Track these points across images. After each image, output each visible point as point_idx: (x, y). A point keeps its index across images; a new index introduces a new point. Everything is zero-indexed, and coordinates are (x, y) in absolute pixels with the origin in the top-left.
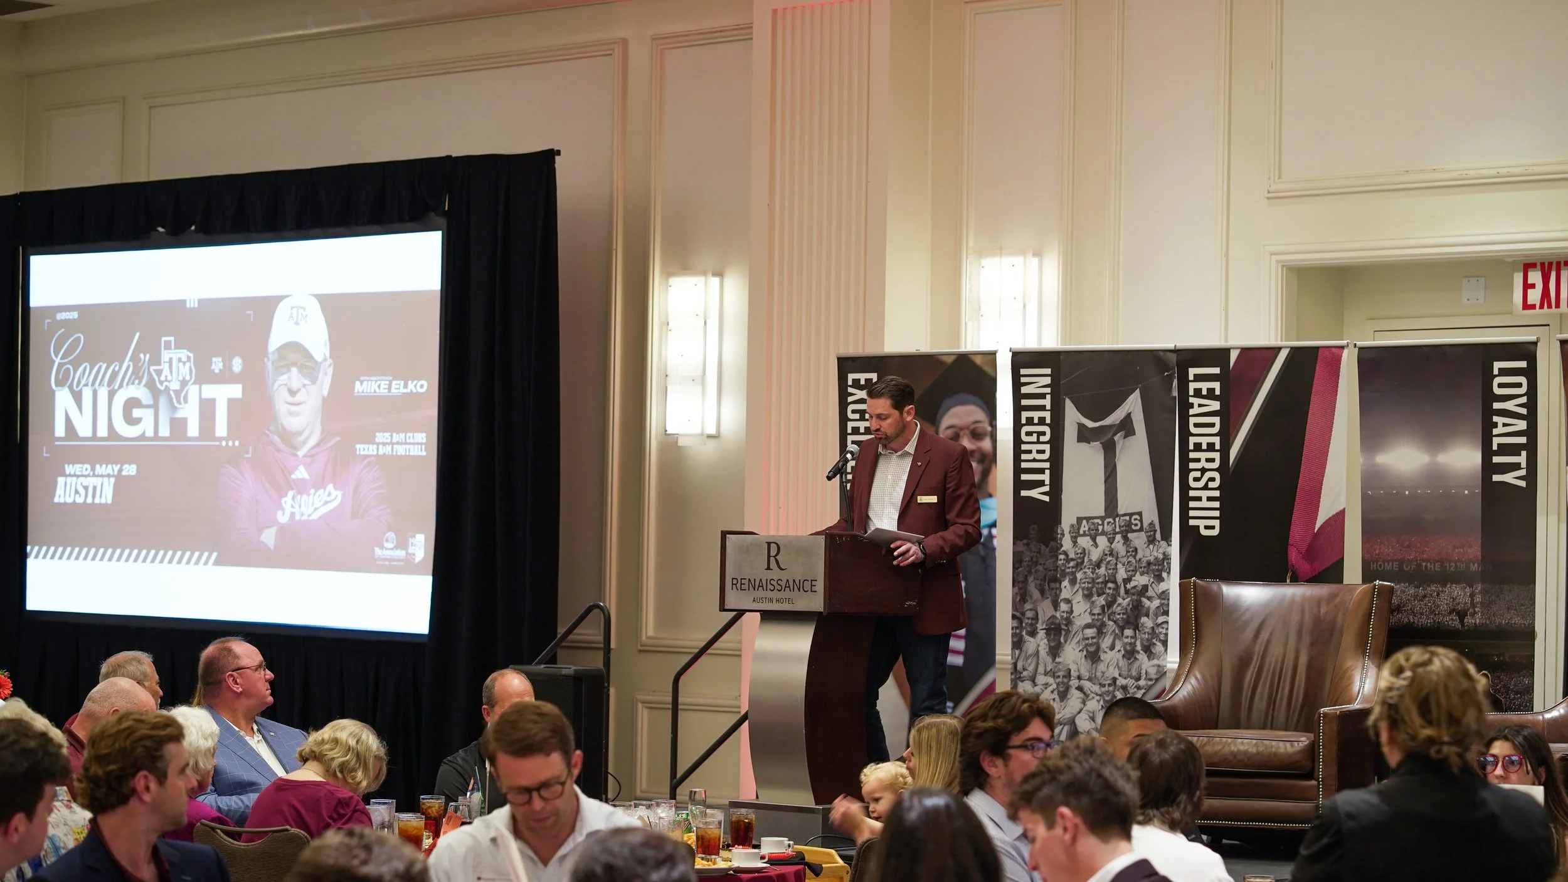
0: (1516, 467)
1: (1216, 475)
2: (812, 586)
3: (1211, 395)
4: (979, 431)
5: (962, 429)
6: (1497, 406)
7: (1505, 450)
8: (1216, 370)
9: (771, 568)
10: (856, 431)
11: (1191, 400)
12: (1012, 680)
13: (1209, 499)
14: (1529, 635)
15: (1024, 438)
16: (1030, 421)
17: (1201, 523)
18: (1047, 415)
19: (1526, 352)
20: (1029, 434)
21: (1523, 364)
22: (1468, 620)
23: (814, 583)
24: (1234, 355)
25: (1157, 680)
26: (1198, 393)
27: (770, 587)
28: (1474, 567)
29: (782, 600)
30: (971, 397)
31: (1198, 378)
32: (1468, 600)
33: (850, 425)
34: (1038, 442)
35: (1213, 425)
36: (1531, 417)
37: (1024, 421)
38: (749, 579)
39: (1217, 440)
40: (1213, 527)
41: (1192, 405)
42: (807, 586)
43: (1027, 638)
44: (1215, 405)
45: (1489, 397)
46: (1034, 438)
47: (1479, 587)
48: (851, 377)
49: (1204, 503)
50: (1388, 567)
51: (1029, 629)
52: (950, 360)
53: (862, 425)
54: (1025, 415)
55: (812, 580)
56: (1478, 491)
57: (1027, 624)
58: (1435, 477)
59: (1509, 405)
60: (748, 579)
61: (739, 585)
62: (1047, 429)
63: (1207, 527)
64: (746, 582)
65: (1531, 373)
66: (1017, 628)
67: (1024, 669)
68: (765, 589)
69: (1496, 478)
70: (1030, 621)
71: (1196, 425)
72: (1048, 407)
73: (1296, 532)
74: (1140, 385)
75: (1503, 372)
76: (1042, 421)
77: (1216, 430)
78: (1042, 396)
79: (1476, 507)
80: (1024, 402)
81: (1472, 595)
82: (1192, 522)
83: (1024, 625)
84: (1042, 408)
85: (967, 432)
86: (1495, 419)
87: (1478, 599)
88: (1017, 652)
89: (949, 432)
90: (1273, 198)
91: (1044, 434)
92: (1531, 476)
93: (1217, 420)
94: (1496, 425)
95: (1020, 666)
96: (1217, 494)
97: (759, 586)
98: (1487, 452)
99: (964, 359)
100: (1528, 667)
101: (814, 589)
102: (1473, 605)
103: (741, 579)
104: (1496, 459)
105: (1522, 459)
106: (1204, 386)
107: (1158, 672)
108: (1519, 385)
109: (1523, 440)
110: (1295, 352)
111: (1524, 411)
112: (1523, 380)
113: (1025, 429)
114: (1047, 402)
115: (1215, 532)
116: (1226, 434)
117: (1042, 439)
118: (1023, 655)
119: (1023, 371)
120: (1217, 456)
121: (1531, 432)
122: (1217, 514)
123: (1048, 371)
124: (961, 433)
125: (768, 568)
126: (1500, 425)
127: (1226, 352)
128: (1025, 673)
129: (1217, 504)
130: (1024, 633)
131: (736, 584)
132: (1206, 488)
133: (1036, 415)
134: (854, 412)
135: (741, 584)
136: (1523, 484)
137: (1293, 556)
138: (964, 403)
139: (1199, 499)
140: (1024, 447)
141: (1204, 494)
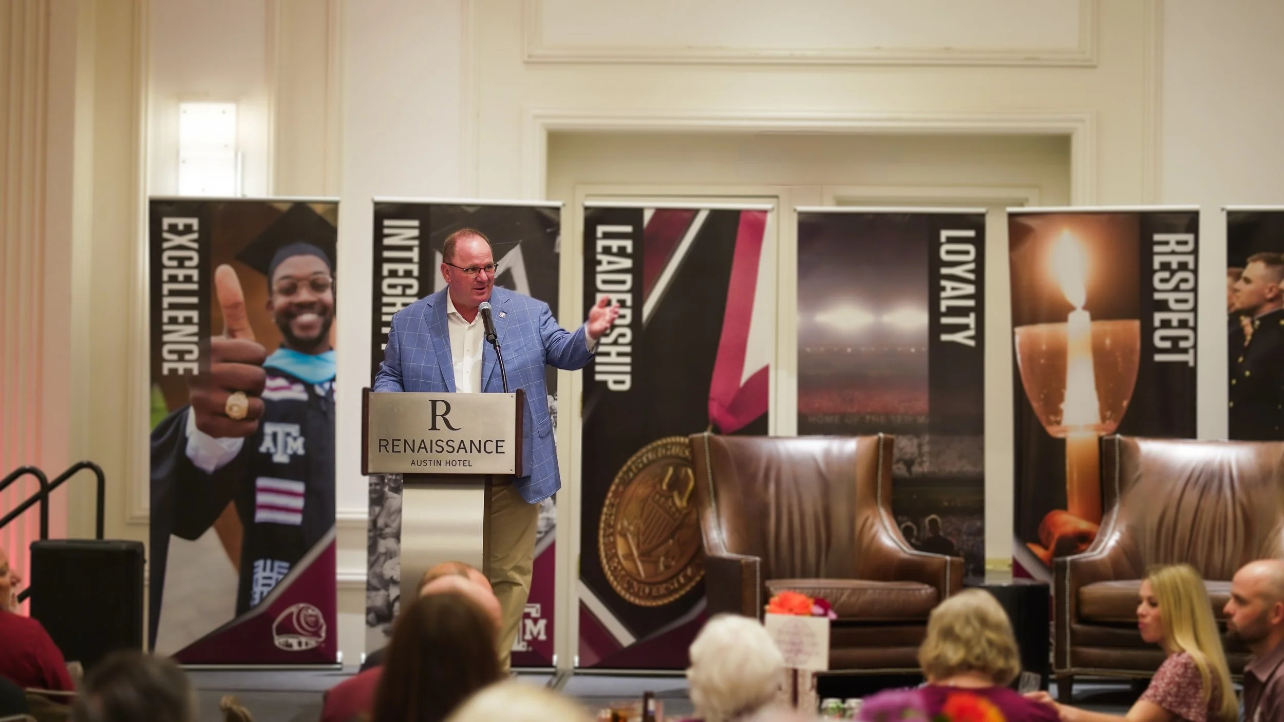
0: (965, 327)
1: (628, 332)
2: (497, 446)
3: (622, 252)
4: (320, 282)
5: (300, 279)
6: (944, 271)
7: (953, 311)
8: (628, 229)
9: (437, 428)
10: (173, 279)
11: (599, 257)
12: (370, 538)
13: (620, 354)
14: (978, 483)
15: (385, 290)
16: (393, 274)
17: (610, 379)
18: (415, 269)
19: (976, 223)
20: (392, 286)
21: (971, 233)
22: (916, 469)
23: (500, 444)
24: (648, 216)
25: (547, 533)
26: (607, 250)
27: (435, 447)
28: (922, 420)
29: (454, 462)
30: (311, 247)
31: (607, 236)
32: (915, 450)
33: (166, 274)
34: (404, 295)
35: (623, 282)
36: (979, 282)
37: (385, 272)
38: (405, 441)
39: (628, 298)
40: (622, 382)
41: (600, 263)
42: (491, 447)
43: (390, 494)
44: (627, 263)
45: (936, 263)
46: (399, 291)
47: (926, 438)
48: (166, 222)
49: (613, 358)
50: (829, 419)
51: (393, 485)
52: (285, 208)
53: (181, 273)
54: (386, 268)
55: (497, 441)
56: (925, 349)
57: (390, 480)
58: (880, 336)
59: (958, 271)
60: (403, 441)
61: (390, 448)
62: (415, 283)
63: (616, 382)
64: (401, 443)
65: (979, 242)
66: (376, 484)
67: (387, 526)
68: (429, 450)
69: (945, 337)
70: (394, 477)
71: (605, 282)
72: (416, 259)
73: (718, 386)
74: (520, 241)
75: (951, 240)
76: (408, 274)
77: (628, 286)
78: (409, 248)
79: (923, 366)
80: (387, 254)
81: (920, 446)
82: (598, 377)
83: (386, 481)
84: (409, 261)
85: (306, 282)
86: (944, 283)
87: (926, 449)
88: (377, 509)
89: (285, 283)
90: (532, 62)
91: (410, 286)
92: (980, 336)
93: (628, 278)
94: (944, 289)
95: (381, 523)
96: (628, 349)
97: (420, 448)
98: (935, 313)
99: (301, 208)
100: (978, 510)
101: (500, 450)
102: (921, 455)
103: (393, 440)
104: (945, 320)
105: (971, 320)
106: (615, 244)
107: (547, 525)
108: (967, 253)
109: (971, 303)
110: (715, 214)
111: (972, 276)
112: (971, 248)
113: (386, 282)
114: (415, 254)
115: (626, 387)
116: (639, 293)
117: (408, 292)
118: (384, 513)
119: (387, 222)
120: (628, 312)
121: (979, 296)
122: (628, 369)
123: (416, 223)
124: (300, 284)
125: (434, 427)
126: (948, 289)
127: (639, 212)
128: (388, 530)
129: (628, 360)
130: (386, 489)
131: (385, 446)
132: (615, 343)
133: (401, 268)
134: (171, 258)
135: (393, 446)
136: (972, 343)
137: (714, 410)
138: (302, 253)
139: (607, 354)
140: (385, 300)
141: (614, 350)
